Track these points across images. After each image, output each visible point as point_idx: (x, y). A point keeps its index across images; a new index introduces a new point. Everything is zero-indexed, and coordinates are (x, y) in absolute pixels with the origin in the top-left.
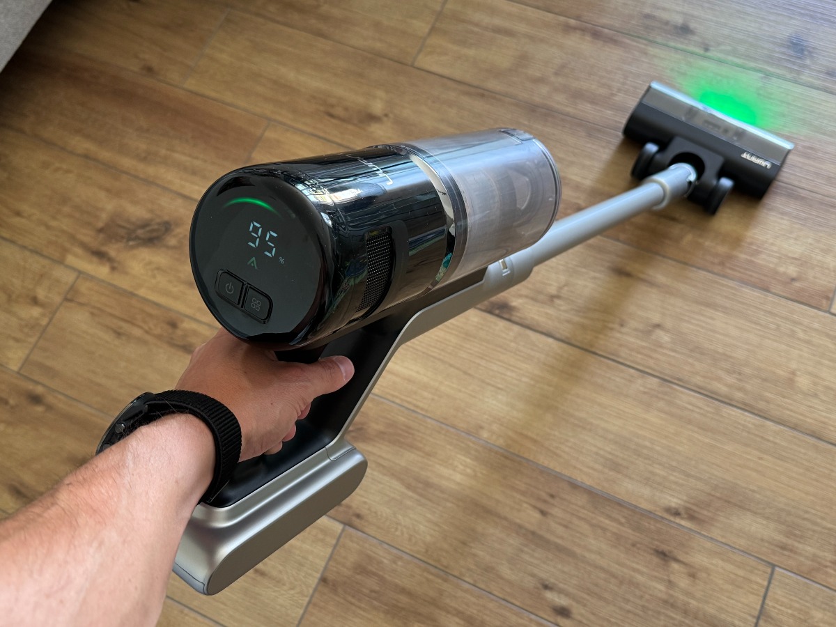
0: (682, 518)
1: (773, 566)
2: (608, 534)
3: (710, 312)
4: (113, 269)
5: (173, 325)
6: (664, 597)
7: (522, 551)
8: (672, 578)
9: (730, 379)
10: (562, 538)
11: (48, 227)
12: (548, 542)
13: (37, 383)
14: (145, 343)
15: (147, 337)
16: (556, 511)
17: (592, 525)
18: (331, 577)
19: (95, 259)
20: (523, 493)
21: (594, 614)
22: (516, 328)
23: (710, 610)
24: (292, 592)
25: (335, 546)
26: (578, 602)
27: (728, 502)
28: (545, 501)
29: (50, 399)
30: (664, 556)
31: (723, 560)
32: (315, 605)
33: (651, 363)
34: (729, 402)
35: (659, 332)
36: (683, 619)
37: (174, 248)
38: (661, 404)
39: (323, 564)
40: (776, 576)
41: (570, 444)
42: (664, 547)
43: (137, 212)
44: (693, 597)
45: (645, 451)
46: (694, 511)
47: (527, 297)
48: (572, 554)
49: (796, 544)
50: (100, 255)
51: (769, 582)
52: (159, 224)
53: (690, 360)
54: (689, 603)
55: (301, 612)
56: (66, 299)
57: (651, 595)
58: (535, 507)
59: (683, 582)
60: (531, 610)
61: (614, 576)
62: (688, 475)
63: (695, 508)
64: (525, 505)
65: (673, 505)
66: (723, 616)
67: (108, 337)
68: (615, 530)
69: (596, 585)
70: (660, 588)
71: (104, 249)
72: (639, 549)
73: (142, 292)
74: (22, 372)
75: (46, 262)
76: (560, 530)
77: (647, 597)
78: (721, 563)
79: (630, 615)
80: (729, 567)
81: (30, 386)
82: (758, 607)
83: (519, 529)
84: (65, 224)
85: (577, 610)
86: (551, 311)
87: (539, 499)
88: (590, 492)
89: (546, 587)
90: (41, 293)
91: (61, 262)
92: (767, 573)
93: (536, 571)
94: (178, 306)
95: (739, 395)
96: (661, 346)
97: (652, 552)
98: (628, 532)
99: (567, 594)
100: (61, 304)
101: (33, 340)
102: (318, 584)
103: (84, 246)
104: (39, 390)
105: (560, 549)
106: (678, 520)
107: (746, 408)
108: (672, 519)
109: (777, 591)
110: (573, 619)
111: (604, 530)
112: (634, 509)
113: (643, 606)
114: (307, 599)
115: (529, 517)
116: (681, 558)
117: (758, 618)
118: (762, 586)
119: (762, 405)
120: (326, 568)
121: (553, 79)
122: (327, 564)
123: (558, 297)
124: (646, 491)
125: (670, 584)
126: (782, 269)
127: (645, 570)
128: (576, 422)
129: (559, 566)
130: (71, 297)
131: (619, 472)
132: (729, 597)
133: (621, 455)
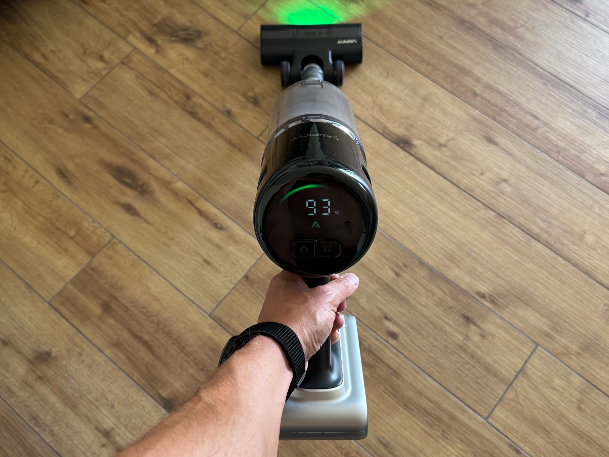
0: (486, 300)
1: (537, 345)
2: (435, 298)
3: (541, 180)
4: (157, 51)
5: (188, 97)
6: (461, 343)
7: (377, 293)
8: (470, 334)
9: (543, 225)
10: (405, 292)
11: (121, 15)
12: (395, 292)
13: (90, 109)
14: (167, 103)
15: (169, 100)
16: (405, 275)
17: (427, 290)
18: (251, 276)
19: (147, 42)
20: (387, 259)
21: (412, 342)
22: (411, 158)
23: (489, 360)
24: (224, 279)
25: (258, 259)
26: (404, 332)
27: (519, 298)
28: (400, 268)
29: (97, 121)
30: (468, 320)
31: (505, 332)
32: (237, 290)
33: (494, 202)
34: (537, 239)
35: (505, 185)
36: (469, 361)
37: (200, 49)
38: (493, 229)
39: (248, 267)
40: (537, 351)
41: (426, 238)
42: (470, 315)
43: (182, 20)
44: (479, 349)
45: (474, 254)
46: (495, 298)
47: (424, 140)
48: (408, 303)
49: (556, 335)
50: (151, 41)
51: (532, 354)
52: (194, 31)
53: (519, 207)
54: (476, 352)
55: (227, 292)
56: (122, 62)
57: (452, 340)
58: (393, 270)
59: (476, 338)
60: (373, 329)
61: (432, 323)
62: (498, 276)
63: (495, 296)
64: (387, 267)
65: (483, 291)
66: (496, 366)
67: (144, 93)
68: (440, 296)
69: (419, 325)
70: (459, 338)
71: (155, 37)
72: (452, 311)
73: (173, 71)
74: (82, 100)
75: (114, 36)
76: (405, 287)
77: (450, 341)
78: (503, 334)
79: (436, 349)
80: (509, 338)
81: (86, 111)
82: (520, 366)
83: (378, 280)
84: (133, 15)
85: (402, 337)
86: (437, 153)
87: (397, 265)
88: (431, 270)
89: (386, 318)
90: (106, 55)
91: (124, 38)
92: (532, 348)
93: (383, 307)
94: (194, 87)
95: (545, 236)
96: (503, 193)
97: (460, 315)
98: (448, 299)
99: (399, 326)
100: (118, 65)
101: (94, 82)
102: (242, 279)
103: (142, 33)
104: (91, 114)
105: (401, 298)
106: (483, 301)
107: (547, 245)
108: (479, 299)
109: (535, 360)
110: (398, 341)
111: (434, 294)
112: (456, 287)
113: (445, 346)
114: (232, 286)
115: (388, 275)
116: (478, 324)
117: (518, 373)
118: (526, 355)
119: (558, 246)
120: (249, 271)
121: (480, 7)
122: (251, 268)
123: (445, 146)
124: (468, 279)
125: (467, 337)
126: (596, 166)
127: (452, 324)
128: (434, 226)
129: (398, 308)
130: (126, 62)
131: (453, 262)
132: (503, 356)
133: (457, 253)
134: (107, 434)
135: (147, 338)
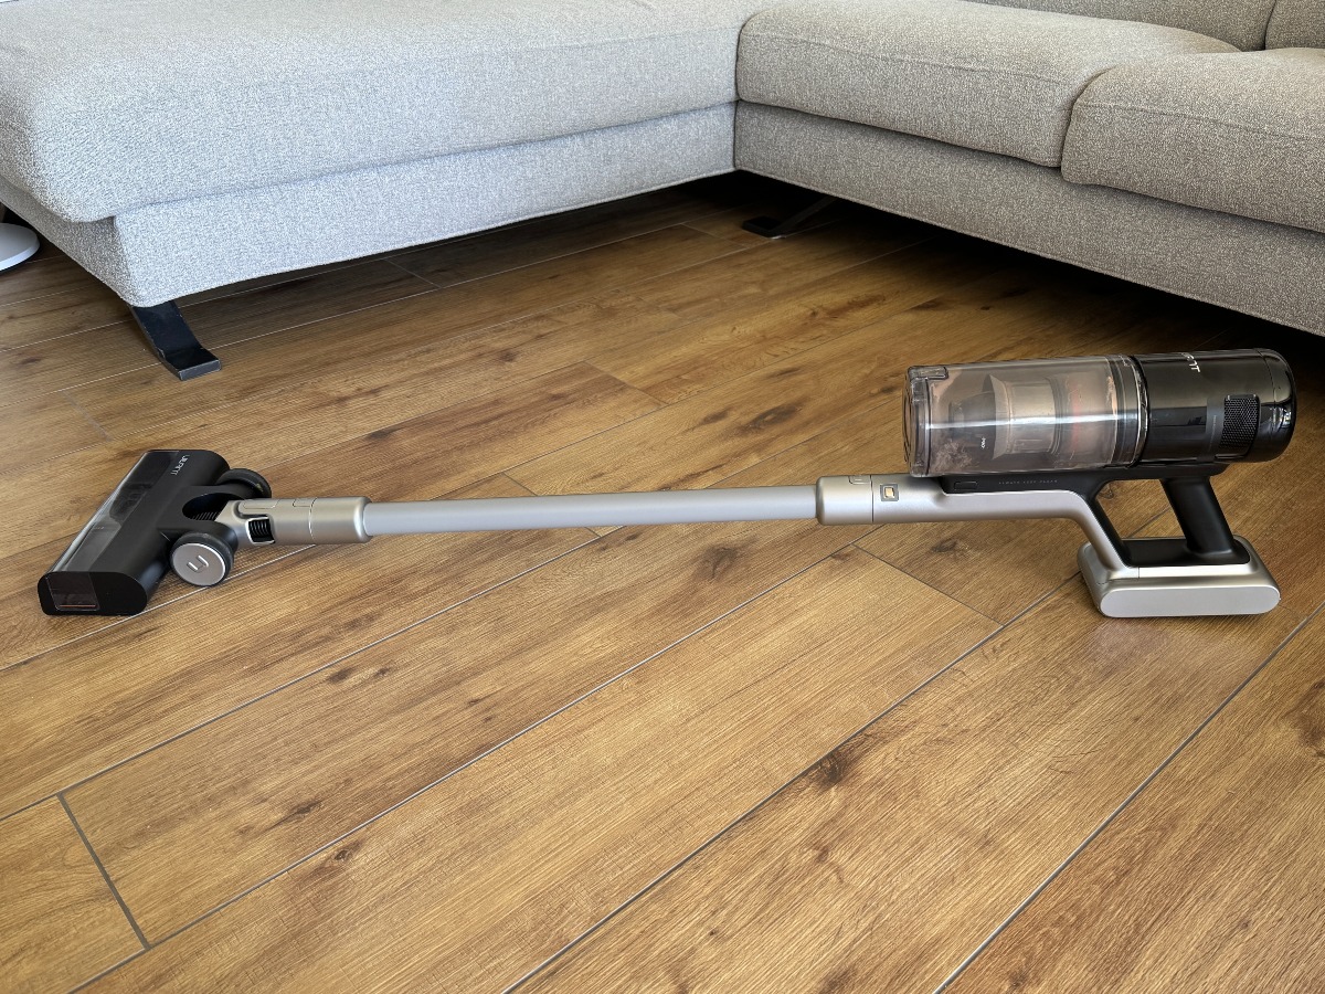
0: (328, 859)
1: (148, 947)
2: (387, 759)
7: (445, 665)
8: (265, 806)
10: (426, 709)
16: (467, 713)
17: (412, 747)
23: (184, 829)
28: (488, 710)
30: (301, 810)
31: (226, 881)
36: (206, 792)
46: (324, 880)
54: (216, 809)
57: (270, 771)
58: (488, 697)
59: (247, 816)
60: (370, 649)
61: (331, 742)
64: (499, 688)
69: (338, 720)
72: (338, 784)
76: (439, 710)
77: (271, 767)
78: (226, 876)
80: (210, 884)
82: (122, 894)
83: (475, 672)
85: (331, 689)
87: (495, 705)
88: (459, 763)
89: (383, 672)
92: (150, 932)
93: (410, 669)
97: (319, 799)
98: (374, 781)
99: (355, 687)
105: (416, 700)
106: (331, 851)
108: (340, 845)
110: (322, 681)
111: (396, 757)
112: (392, 802)
115: (479, 688)
116: (280, 829)
117: (111, 884)
118: (140, 915)
125: (261, 800)
127: (305, 779)
129: (394, 693)
131: (460, 809)
133: (483, 824)
134: (374, 392)
135: (495, 422)
